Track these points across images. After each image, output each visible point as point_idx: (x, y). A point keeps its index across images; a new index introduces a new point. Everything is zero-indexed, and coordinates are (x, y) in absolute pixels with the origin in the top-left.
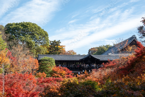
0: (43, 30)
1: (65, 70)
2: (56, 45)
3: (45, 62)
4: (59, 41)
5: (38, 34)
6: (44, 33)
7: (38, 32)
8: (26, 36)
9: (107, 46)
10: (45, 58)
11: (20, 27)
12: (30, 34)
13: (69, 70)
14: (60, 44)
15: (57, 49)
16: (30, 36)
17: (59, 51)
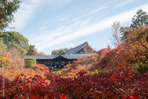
0: (24, 37)
1: (43, 66)
2: (31, 48)
3: (29, 61)
4: (34, 45)
5: (21, 40)
6: (25, 39)
7: (21, 39)
8: (12, 41)
9: (65, 49)
10: (29, 58)
11: (7, 35)
12: (15, 40)
13: (46, 66)
14: (35, 47)
15: (33, 51)
16: (15, 42)
17: (34, 53)
